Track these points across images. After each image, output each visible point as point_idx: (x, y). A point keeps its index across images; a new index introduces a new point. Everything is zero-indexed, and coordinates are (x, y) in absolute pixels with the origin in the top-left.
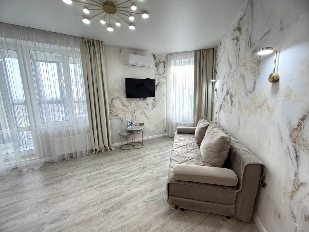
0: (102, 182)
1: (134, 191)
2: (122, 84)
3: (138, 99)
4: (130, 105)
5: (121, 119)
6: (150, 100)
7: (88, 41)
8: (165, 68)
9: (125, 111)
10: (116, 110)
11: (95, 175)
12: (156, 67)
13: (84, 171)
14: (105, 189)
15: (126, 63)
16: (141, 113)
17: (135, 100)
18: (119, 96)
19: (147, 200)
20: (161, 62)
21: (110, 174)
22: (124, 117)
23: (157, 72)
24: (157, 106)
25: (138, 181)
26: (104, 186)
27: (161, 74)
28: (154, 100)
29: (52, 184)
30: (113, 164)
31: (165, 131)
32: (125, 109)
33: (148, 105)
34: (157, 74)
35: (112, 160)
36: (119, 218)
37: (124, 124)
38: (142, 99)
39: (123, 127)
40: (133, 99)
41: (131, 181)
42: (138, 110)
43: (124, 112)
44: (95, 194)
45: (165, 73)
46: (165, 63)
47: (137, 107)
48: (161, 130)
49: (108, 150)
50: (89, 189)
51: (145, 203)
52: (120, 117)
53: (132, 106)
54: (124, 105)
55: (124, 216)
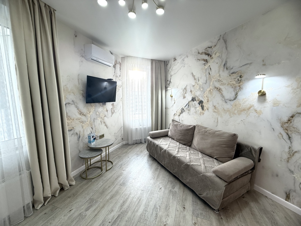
2: (79, 83)
3: (97, 104)
4: (88, 112)
5: (78, 133)
6: (109, 105)
8: (121, 71)
9: (82, 122)
10: (71, 121)
12: (114, 67)
15: (84, 55)
16: (101, 121)
17: (95, 105)
19: (194, 221)
20: (118, 63)
22: (82, 130)
23: (115, 73)
24: (115, 112)
27: (118, 76)
28: (113, 105)
31: (123, 139)
32: (83, 118)
33: (107, 111)
34: (115, 75)
37: (82, 140)
38: (101, 104)
39: (81, 145)
40: (92, 104)
42: (98, 118)
43: (81, 124)
45: (121, 76)
46: (120, 64)
47: (96, 114)
52: (76, 131)
53: (91, 113)
54: (81, 113)
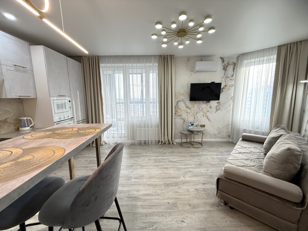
0: (165, 165)
1: (188, 179)
2: (188, 89)
3: (201, 102)
4: (192, 107)
5: (184, 119)
6: (214, 103)
7: (164, 57)
8: (235, 70)
10: (180, 111)
11: (160, 159)
12: (224, 70)
13: (153, 154)
14: (167, 170)
15: (193, 70)
16: (203, 115)
17: (198, 103)
18: (184, 99)
19: (198, 189)
21: (171, 161)
22: (187, 118)
25: (193, 173)
26: (166, 168)
27: (229, 76)
28: (219, 103)
29: (135, 157)
30: (174, 155)
31: (229, 136)
32: (188, 110)
33: (211, 108)
35: (173, 152)
36: (174, 192)
37: (186, 123)
38: (205, 102)
39: (185, 127)
40: (196, 102)
41: (187, 172)
42: (201, 112)
43: (187, 114)
44: (159, 171)
45: (234, 76)
46: (235, 64)
47: (199, 109)
48: (225, 134)
49: (171, 144)
50: (156, 167)
51: (196, 191)
52: (182, 117)
53: (194, 108)
54: (187, 107)
55: (178, 192)
